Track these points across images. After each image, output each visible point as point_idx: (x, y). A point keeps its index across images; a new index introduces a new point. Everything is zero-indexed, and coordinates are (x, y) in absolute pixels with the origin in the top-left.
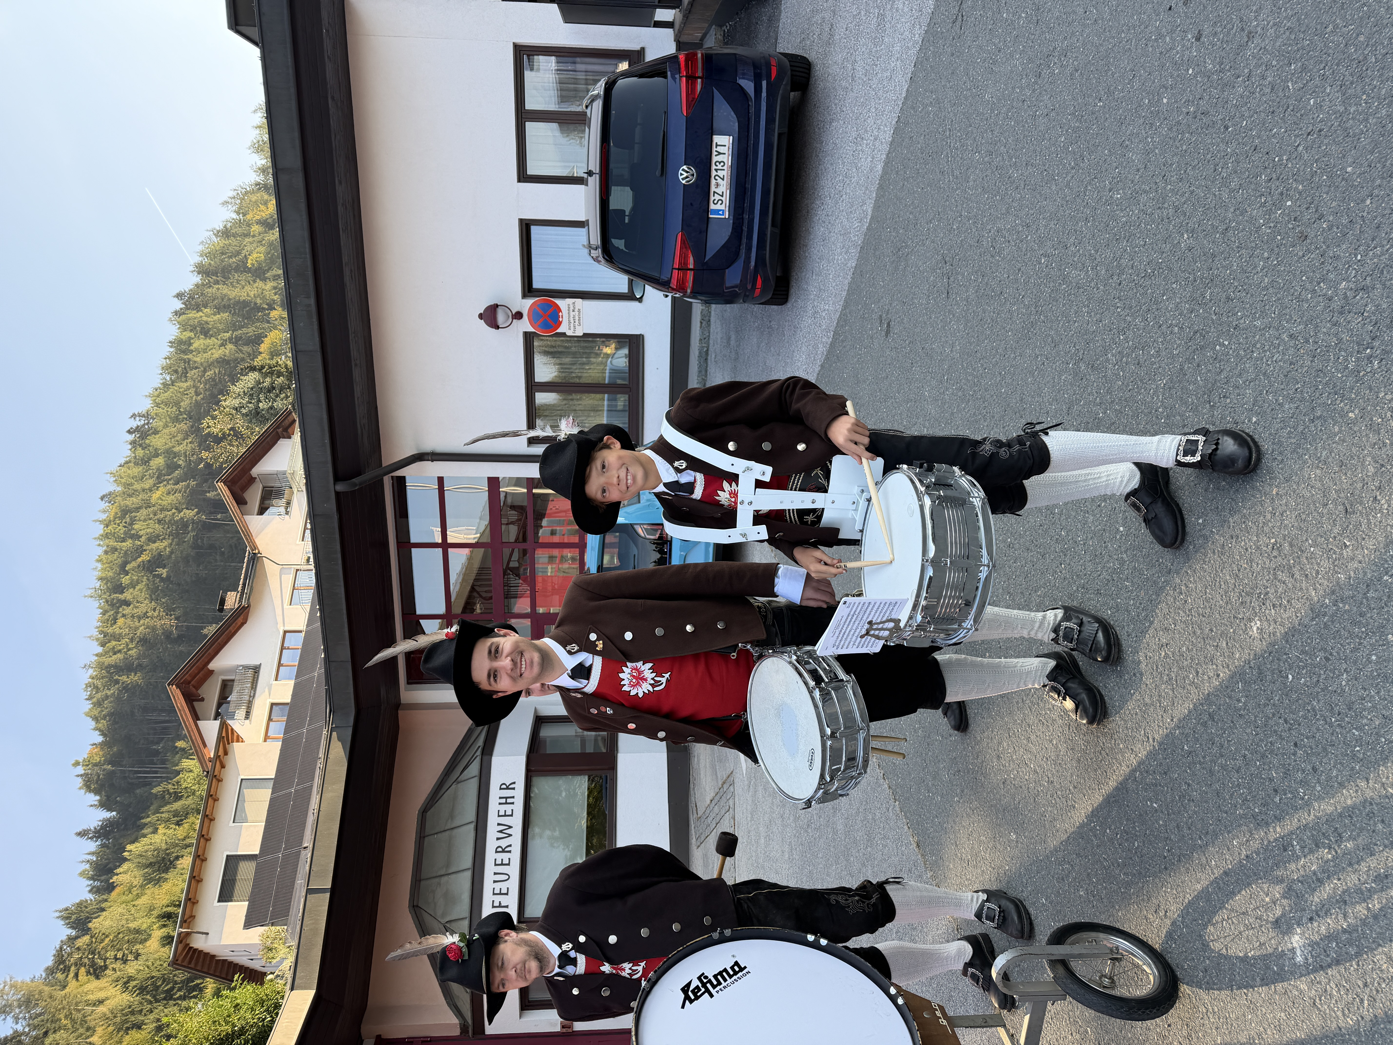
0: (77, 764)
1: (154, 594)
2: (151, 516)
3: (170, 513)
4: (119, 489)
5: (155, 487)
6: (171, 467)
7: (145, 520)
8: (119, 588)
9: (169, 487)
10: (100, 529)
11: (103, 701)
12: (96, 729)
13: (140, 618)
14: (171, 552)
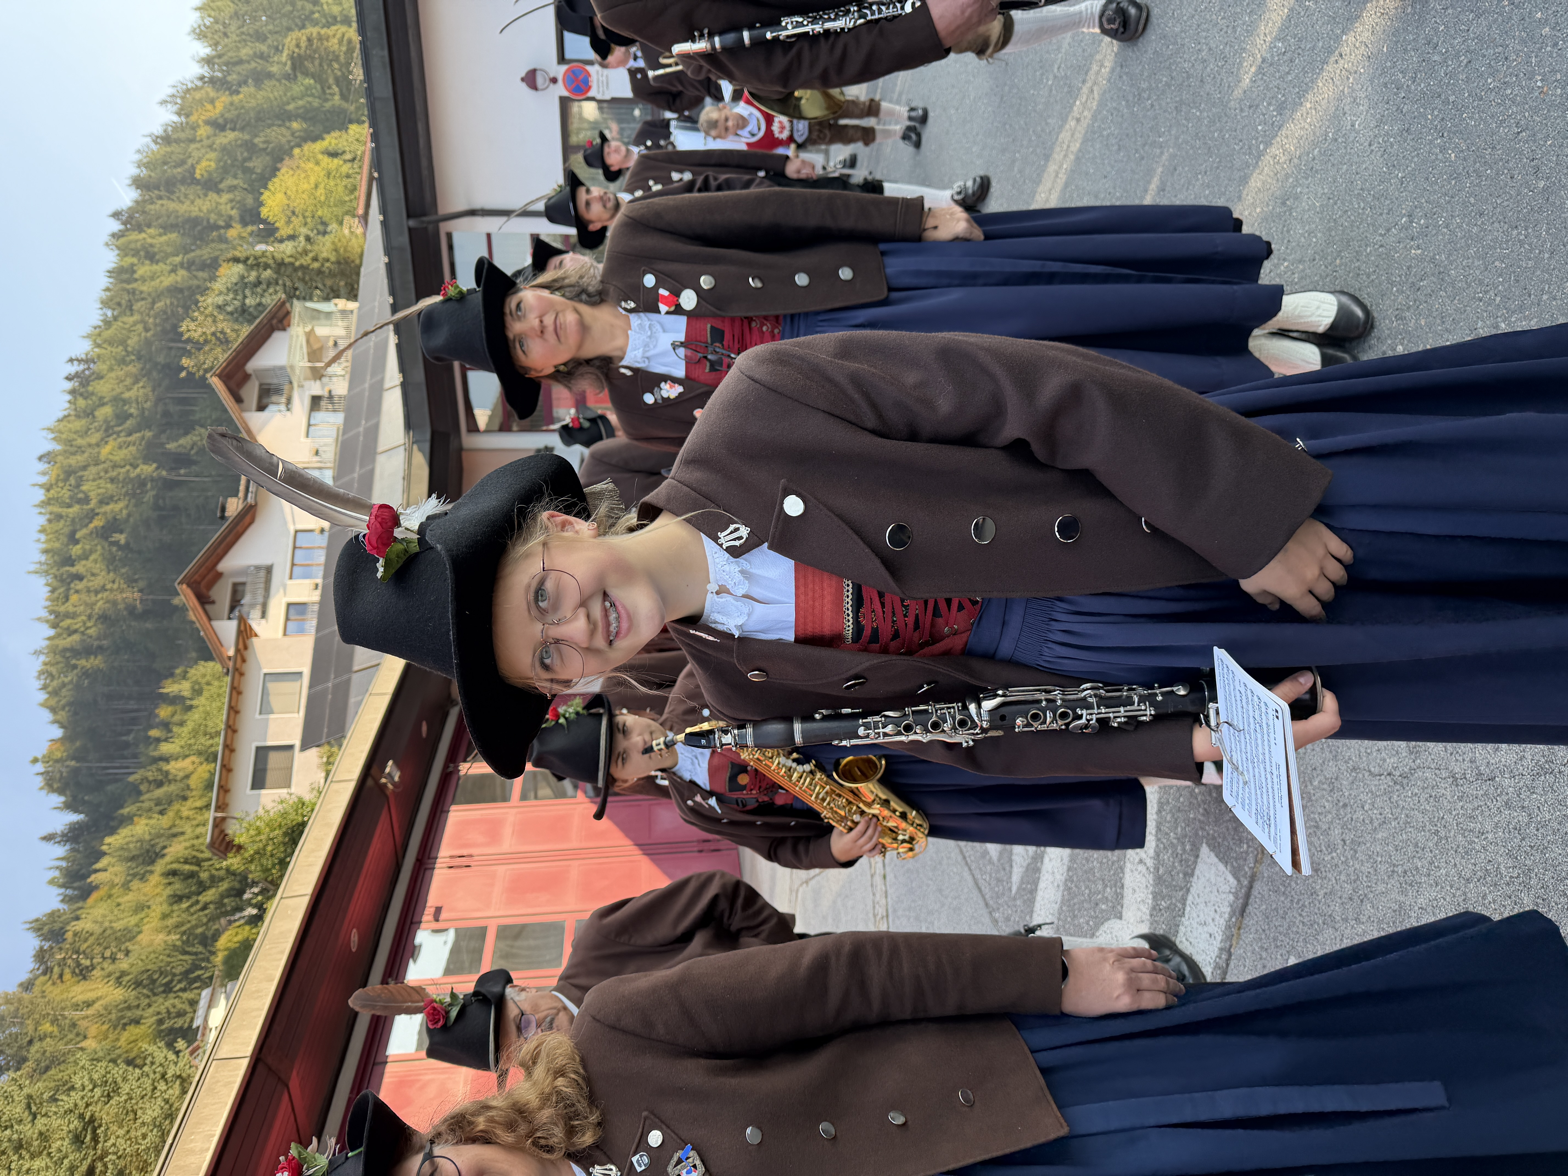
0: (35, 761)
1: (111, 563)
2: (102, 474)
3: (123, 470)
4: (58, 447)
5: (104, 441)
6: (122, 417)
7: (94, 480)
8: (69, 561)
9: (120, 440)
10: (40, 495)
11: (60, 689)
12: (55, 722)
13: (97, 592)
14: (129, 515)
